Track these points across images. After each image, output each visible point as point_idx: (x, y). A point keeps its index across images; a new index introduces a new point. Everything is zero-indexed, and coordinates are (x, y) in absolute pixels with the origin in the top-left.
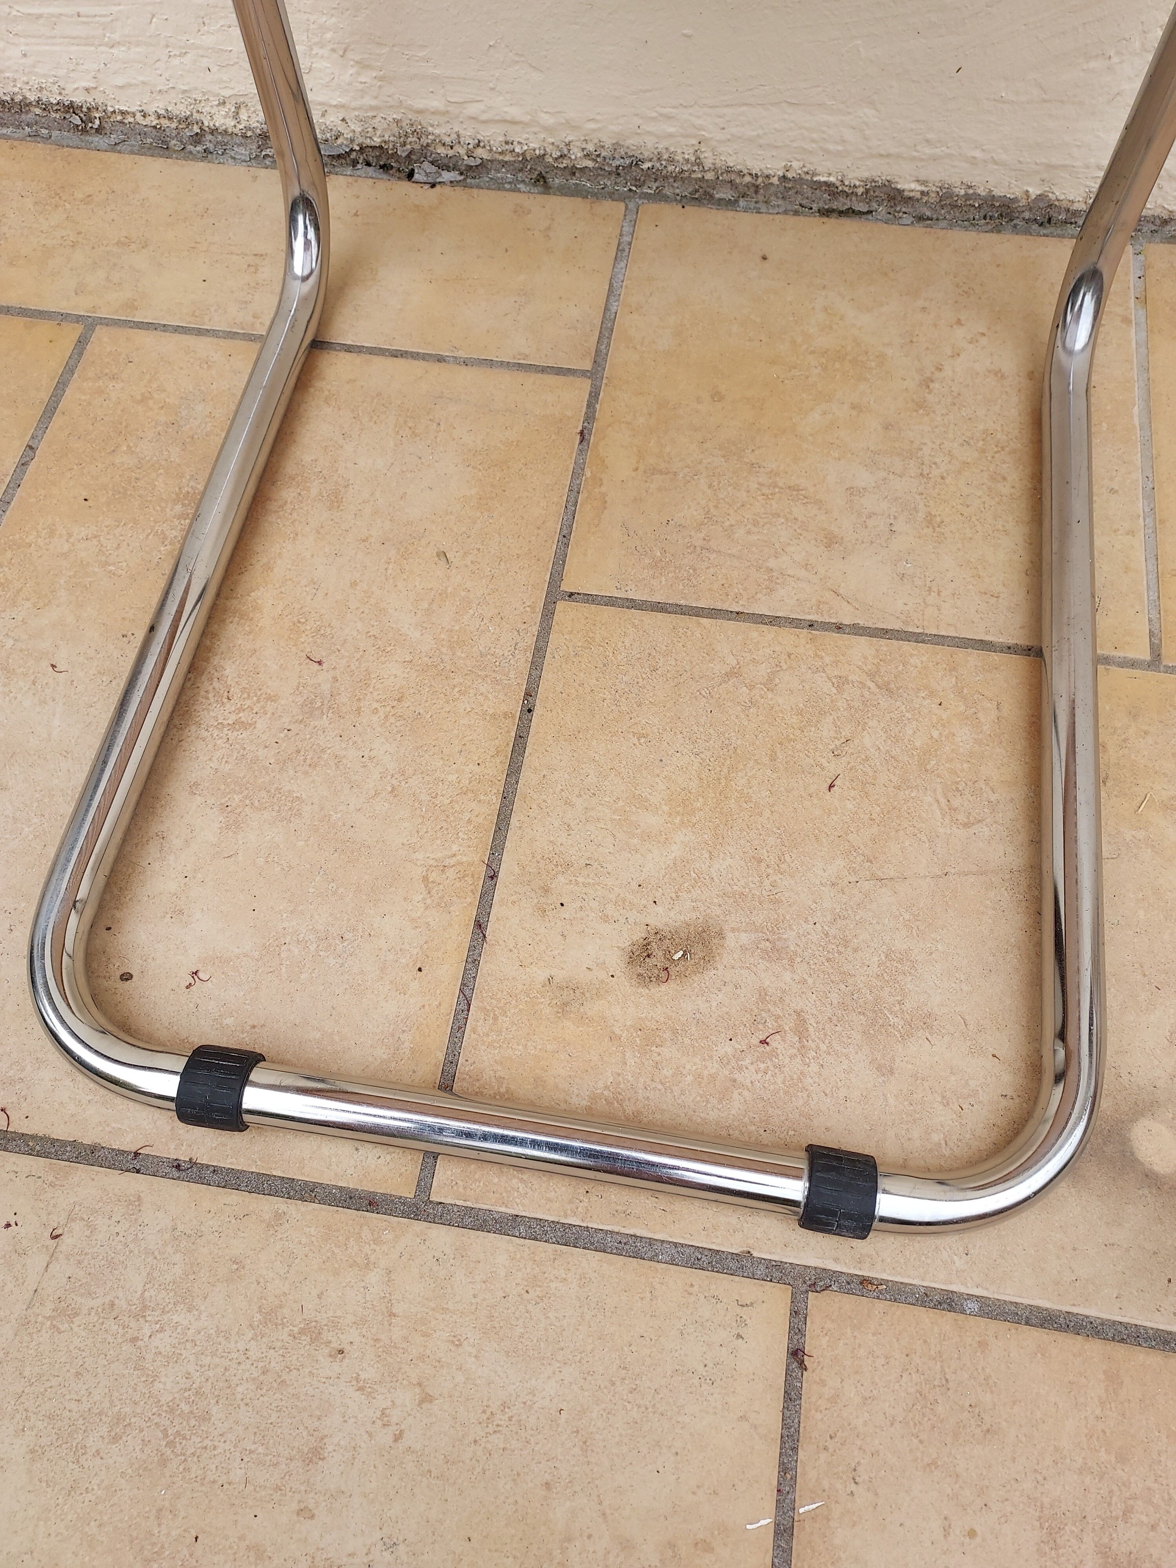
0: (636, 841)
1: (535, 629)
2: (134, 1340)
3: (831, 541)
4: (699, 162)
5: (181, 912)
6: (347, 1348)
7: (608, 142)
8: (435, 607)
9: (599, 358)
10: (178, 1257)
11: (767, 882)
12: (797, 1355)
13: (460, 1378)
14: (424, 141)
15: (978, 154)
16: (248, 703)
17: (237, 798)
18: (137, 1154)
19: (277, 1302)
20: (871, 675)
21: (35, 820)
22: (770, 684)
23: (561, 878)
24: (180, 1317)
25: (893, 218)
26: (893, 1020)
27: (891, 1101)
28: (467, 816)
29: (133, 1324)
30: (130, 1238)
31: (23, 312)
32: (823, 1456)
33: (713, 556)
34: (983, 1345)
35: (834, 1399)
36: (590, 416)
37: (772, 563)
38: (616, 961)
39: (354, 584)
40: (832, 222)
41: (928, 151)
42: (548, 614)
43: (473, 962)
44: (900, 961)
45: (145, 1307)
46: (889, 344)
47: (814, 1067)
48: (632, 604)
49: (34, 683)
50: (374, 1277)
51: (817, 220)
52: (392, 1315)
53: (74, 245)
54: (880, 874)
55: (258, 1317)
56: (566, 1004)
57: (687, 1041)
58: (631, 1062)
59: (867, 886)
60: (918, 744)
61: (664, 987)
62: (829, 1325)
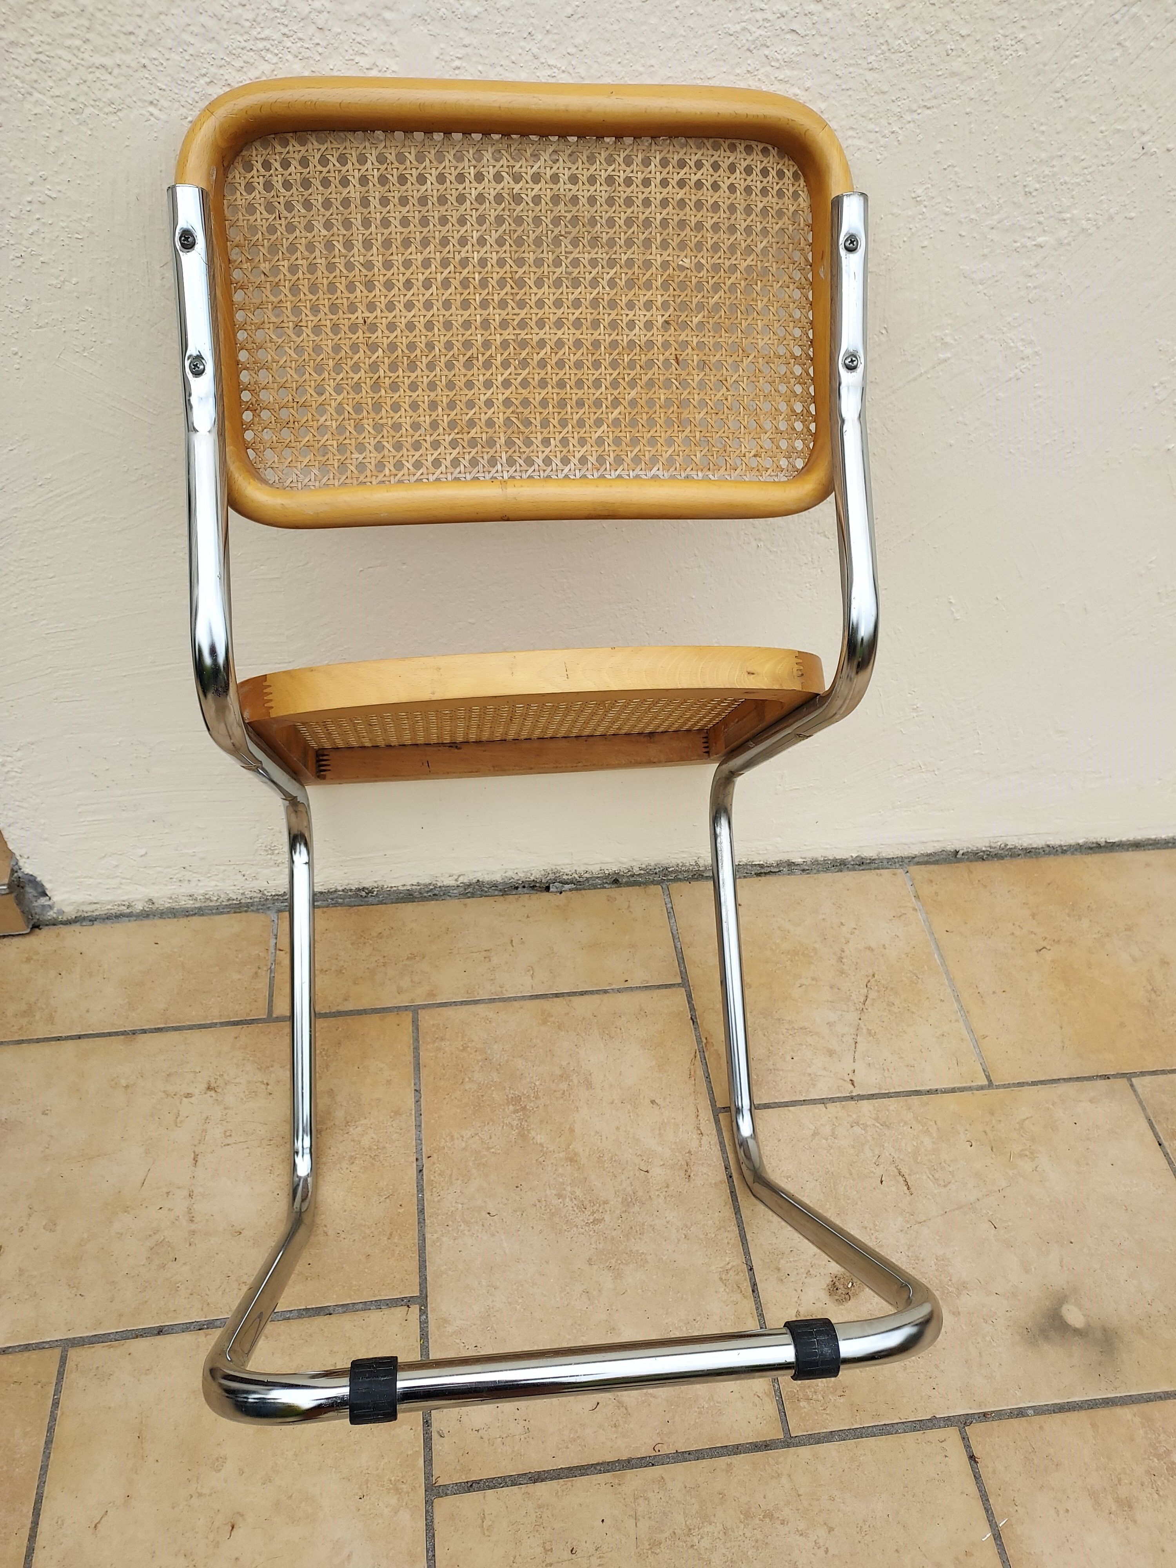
1: (715, 1132)
3: (831, 1053)
4: (697, 864)
5: (614, 1329)
6: (787, 1518)
7: (652, 864)
8: (662, 1131)
9: (684, 974)
10: (693, 1500)
11: (873, 1237)
12: (972, 1458)
13: (841, 1515)
14: (557, 875)
15: (828, 846)
16: (595, 1208)
17: (613, 1261)
18: (650, 1457)
19: (747, 1507)
20: (877, 1119)
21: (520, 1301)
22: (833, 1135)
23: (782, 1261)
25: (791, 872)
26: (950, 1289)
28: (726, 1241)
29: (688, 1539)
30: (668, 1498)
31: (375, 1011)
32: (1000, 1498)
33: (781, 1073)
34: (1041, 1427)
35: (994, 1472)
36: (692, 1009)
37: (809, 1071)
38: (824, 1296)
39: (618, 1128)
40: (763, 878)
41: (805, 848)
42: (717, 1122)
44: (943, 1260)
45: (690, 1529)
46: (815, 942)
49: (483, 1225)
50: (784, 1480)
51: (756, 879)
52: (799, 1495)
53: (384, 965)
54: (919, 1220)
55: (742, 1516)
59: (916, 1227)
61: (850, 1303)
62: (979, 1439)
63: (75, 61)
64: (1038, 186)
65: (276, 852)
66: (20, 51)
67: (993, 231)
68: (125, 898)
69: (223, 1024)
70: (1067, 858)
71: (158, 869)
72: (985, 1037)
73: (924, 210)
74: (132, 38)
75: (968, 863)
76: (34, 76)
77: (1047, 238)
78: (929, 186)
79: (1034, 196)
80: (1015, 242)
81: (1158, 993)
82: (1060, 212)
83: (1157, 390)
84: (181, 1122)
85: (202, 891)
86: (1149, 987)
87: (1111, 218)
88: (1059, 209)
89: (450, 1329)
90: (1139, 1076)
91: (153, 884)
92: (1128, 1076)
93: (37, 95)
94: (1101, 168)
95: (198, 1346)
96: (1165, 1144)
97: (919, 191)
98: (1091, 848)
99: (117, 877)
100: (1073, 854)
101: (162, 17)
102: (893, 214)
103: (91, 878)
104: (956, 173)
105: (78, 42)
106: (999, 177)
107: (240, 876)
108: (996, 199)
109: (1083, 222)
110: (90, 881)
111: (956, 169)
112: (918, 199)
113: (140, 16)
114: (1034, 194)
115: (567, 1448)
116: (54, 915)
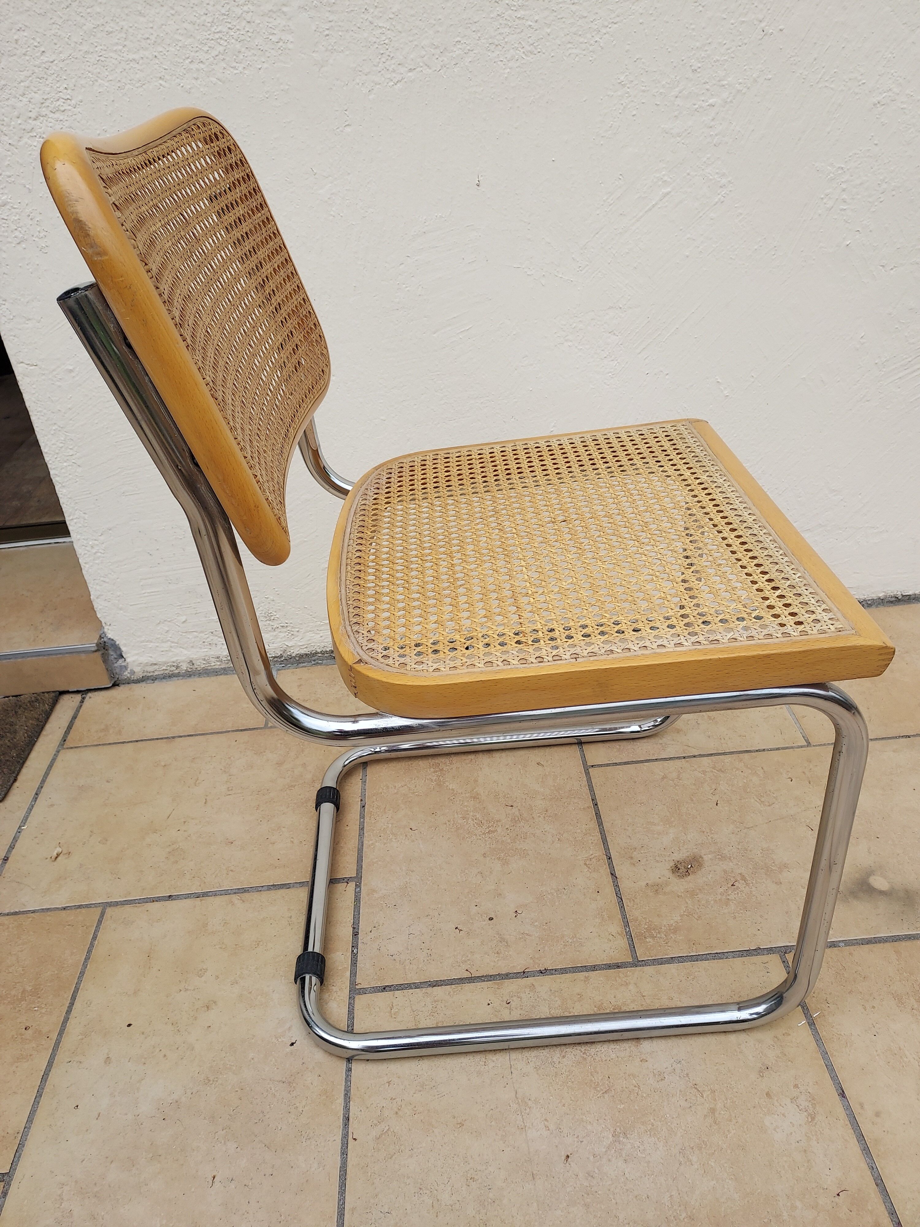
0: (656, 836)
1: (585, 779)
3: (679, 730)
8: (544, 780)
10: (557, 999)
11: (709, 838)
16: (490, 824)
17: (502, 855)
18: (524, 972)
19: (600, 1003)
20: (713, 768)
21: (430, 878)
22: (679, 778)
23: (635, 853)
26: (774, 868)
27: (785, 892)
28: (590, 842)
30: (536, 997)
32: (814, 999)
34: (850, 954)
38: (668, 874)
39: (510, 779)
42: (587, 774)
43: (616, 886)
44: (768, 850)
47: (754, 889)
48: (616, 764)
49: (406, 836)
50: (631, 987)
52: (643, 996)
54: (747, 826)
56: (657, 890)
57: (706, 891)
58: (689, 902)
59: (745, 831)
60: (740, 785)
61: (689, 877)
63: (119, 58)
64: (699, 65)
65: (272, 618)
66: (90, 56)
67: (677, 99)
68: (174, 659)
69: (233, 731)
70: (873, 609)
71: (195, 633)
72: (804, 717)
73: (628, 90)
74: (149, 41)
76: (98, 70)
77: (715, 100)
78: (628, 74)
79: (699, 72)
80: (695, 105)
82: (719, 81)
83: (825, 201)
84: (199, 783)
87: (755, 81)
88: (718, 79)
89: (376, 895)
91: (192, 647)
93: (100, 81)
94: (739, 48)
95: (195, 907)
97: (622, 78)
98: (892, 602)
99: (169, 640)
100: (877, 607)
101: (164, 27)
102: (608, 96)
103: (151, 642)
104: (643, 63)
105: (120, 47)
106: (672, 62)
108: (674, 77)
109: (737, 85)
110: (151, 645)
111: (643, 60)
112: (623, 83)
113: (152, 28)
114: (698, 70)
115: (459, 966)
116: (129, 675)
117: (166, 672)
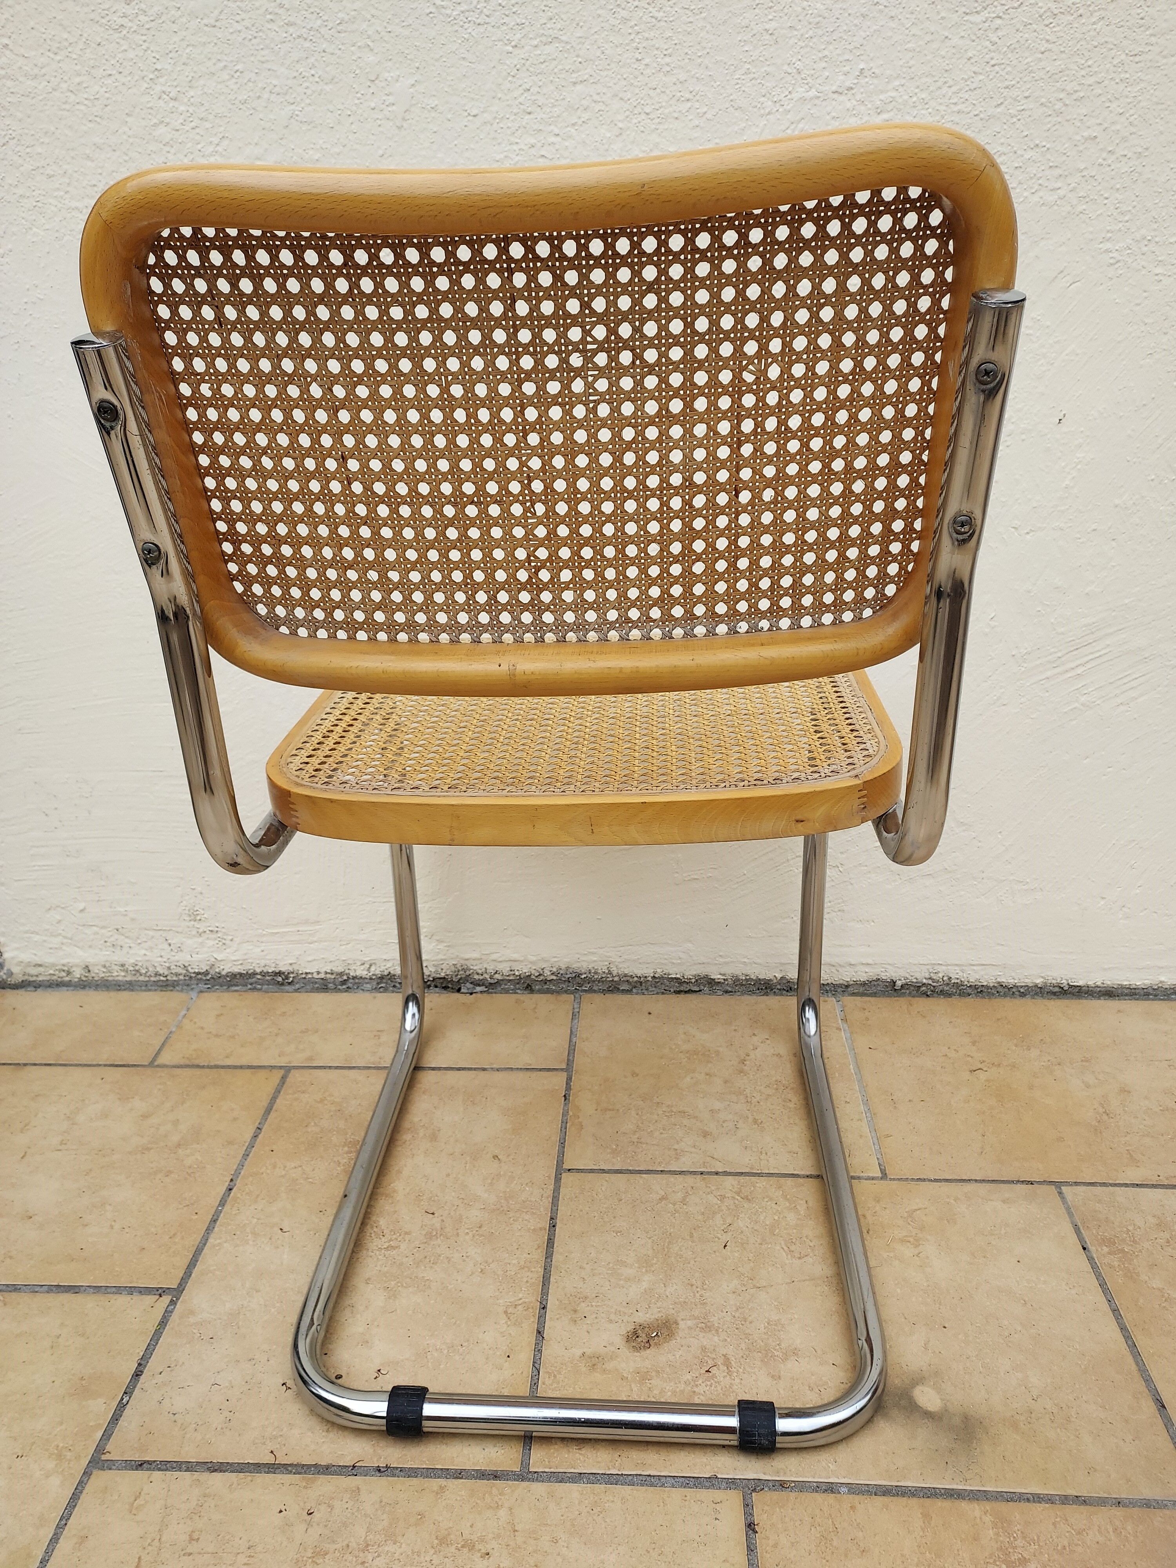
0: (622, 1282)
1: (552, 1187)
2: (363, 1563)
3: (705, 1134)
4: (610, 973)
5: (367, 1342)
6: (491, 1552)
7: (563, 967)
8: (494, 1181)
9: (570, 1063)
10: (385, 1516)
11: (698, 1295)
12: (751, 1527)
13: (559, 1560)
14: (468, 973)
15: (747, 960)
16: (394, 1237)
17: (393, 1283)
18: (354, 1467)
19: (446, 1533)
20: (738, 1193)
21: (278, 1305)
22: (684, 1202)
23: (583, 1304)
24: (390, 1547)
25: (713, 992)
26: (777, 1354)
27: (782, 1392)
28: (525, 1280)
29: (361, 1555)
30: (355, 1510)
31: (250, 1067)
33: (644, 1146)
34: (853, 1508)
35: (775, 1546)
36: (568, 1089)
37: (676, 1147)
38: (619, 1341)
39: (448, 1175)
40: (682, 996)
41: (723, 962)
42: (558, 1179)
43: (538, 1350)
44: (776, 1325)
45: (368, 1545)
46: (721, 1046)
47: (737, 1381)
48: (603, 1171)
49: (271, 1238)
50: (502, 1513)
51: (674, 995)
52: (515, 1531)
53: (276, 1035)
54: (758, 1285)
55: (436, 1541)
56: (594, 1365)
57: (665, 1376)
58: (635, 1389)
59: (752, 1291)
60: (768, 1223)
61: (648, 1351)
62: (766, 1508)
63: (60, 205)
65: (198, 918)
66: (26, 201)
68: (65, 961)
69: (105, 1065)
70: (1028, 1001)
71: (95, 928)
72: (888, 1136)
74: (96, 189)
75: (910, 998)
76: (34, 217)
81: (1111, 1115)
84: (27, 1130)
85: (132, 961)
86: (1101, 1110)
89: (192, 1320)
90: (1071, 1185)
91: (90, 947)
92: (1058, 1185)
93: (35, 229)
96: (1092, 1249)
98: (1054, 994)
99: (60, 934)
100: (1033, 997)
101: (114, 174)
103: (37, 934)
105: (62, 193)
107: (166, 946)
110: (36, 938)
113: (101, 174)
115: (264, 1444)
116: (4, 977)
117: (55, 978)
